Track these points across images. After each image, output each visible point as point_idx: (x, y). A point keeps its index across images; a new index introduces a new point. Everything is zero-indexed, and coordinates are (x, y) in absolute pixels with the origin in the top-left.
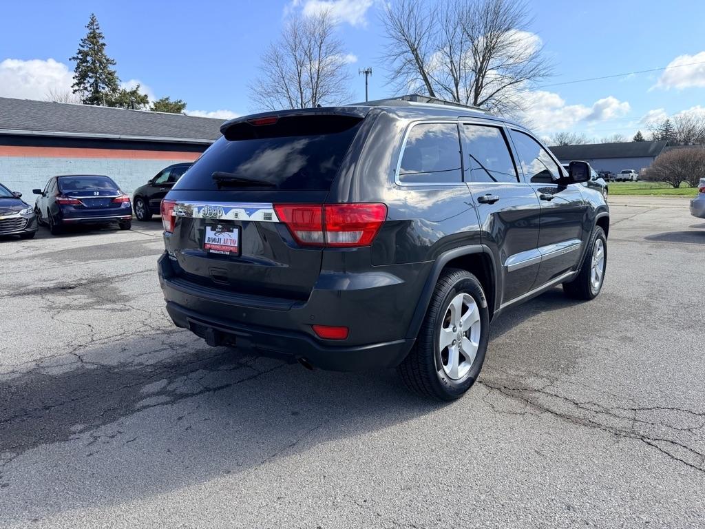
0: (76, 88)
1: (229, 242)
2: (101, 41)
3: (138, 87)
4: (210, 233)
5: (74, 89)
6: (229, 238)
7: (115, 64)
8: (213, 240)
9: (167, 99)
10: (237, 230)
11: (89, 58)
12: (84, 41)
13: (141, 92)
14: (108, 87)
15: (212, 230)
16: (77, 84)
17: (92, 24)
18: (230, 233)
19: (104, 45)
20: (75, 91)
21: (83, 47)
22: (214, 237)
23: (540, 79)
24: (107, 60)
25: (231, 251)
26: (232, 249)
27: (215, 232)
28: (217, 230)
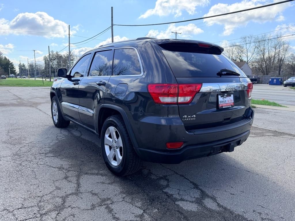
1: (230, 101)
4: (220, 99)
6: (229, 99)
8: (223, 102)
10: (233, 95)
15: (221, 97)
18: (230, 97)
22: (223, 100)
25: (231, 105)
26: (232, 104)
27: (223, 98)
28: (224, 96)
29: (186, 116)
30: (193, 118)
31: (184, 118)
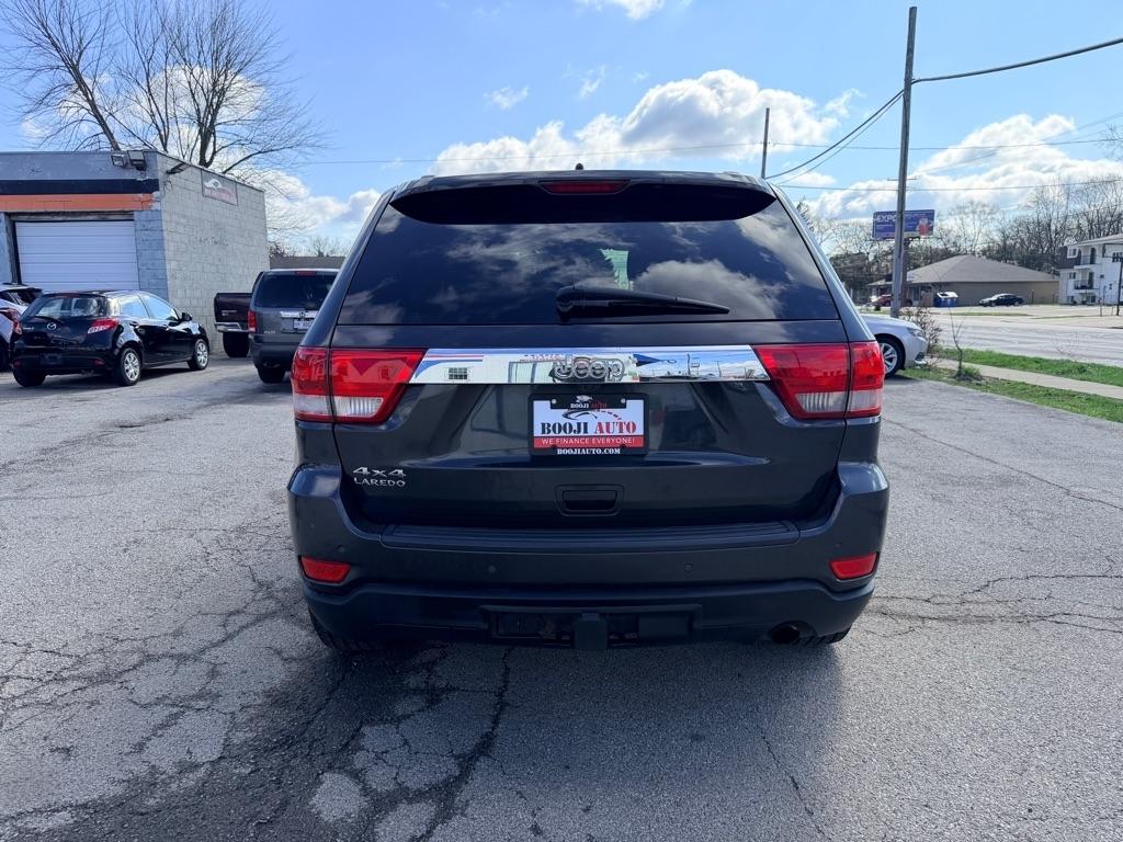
1: (615, 428)
4: (546, 415)
6: (611, 419)
8: (562, 428)
10: (641, 402)
15: (553, 407)
18: (616, 411)
22: (563, 421)
23: (308, 150)
25: (623, 447)
27: (566, 411)
28: (572, 406)
29: (365, 470)
30: (396, 478)
31: (360, 477)
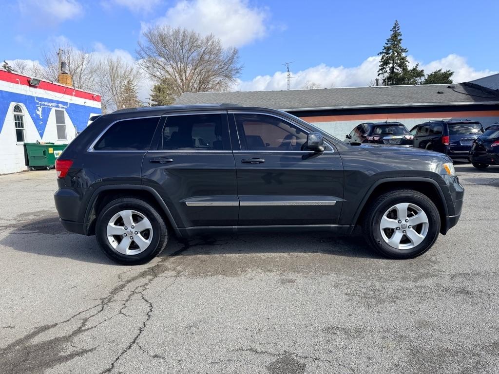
0: (380, 72)
2: (399, 38)
3: (417, 65)
5: (379, 73)
7: (407, 51)
9: (440, 70)
11: (391, 51)
12: (388, 40)
13: (419, 69)
14: (401, 68)
16: (381, 70)
17: (395, 27)
19: (401, 40)
20: (379, 74)
21: (387, 44)
24: (402, 50)
